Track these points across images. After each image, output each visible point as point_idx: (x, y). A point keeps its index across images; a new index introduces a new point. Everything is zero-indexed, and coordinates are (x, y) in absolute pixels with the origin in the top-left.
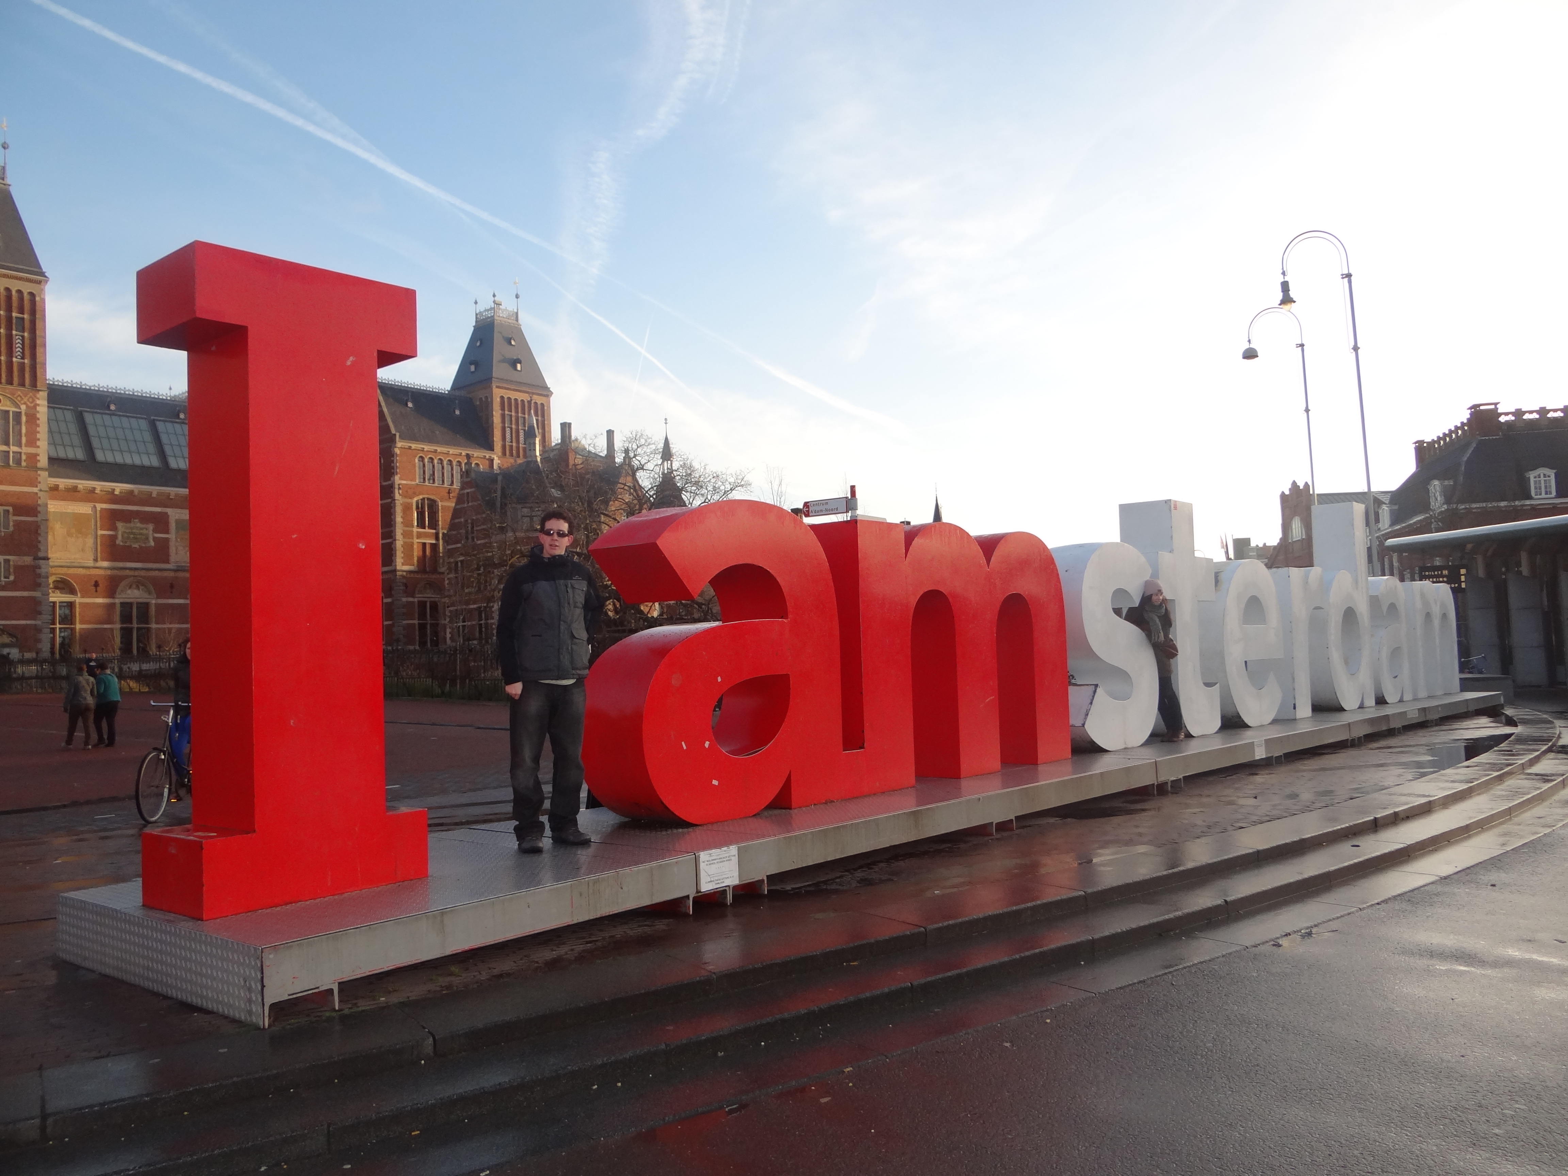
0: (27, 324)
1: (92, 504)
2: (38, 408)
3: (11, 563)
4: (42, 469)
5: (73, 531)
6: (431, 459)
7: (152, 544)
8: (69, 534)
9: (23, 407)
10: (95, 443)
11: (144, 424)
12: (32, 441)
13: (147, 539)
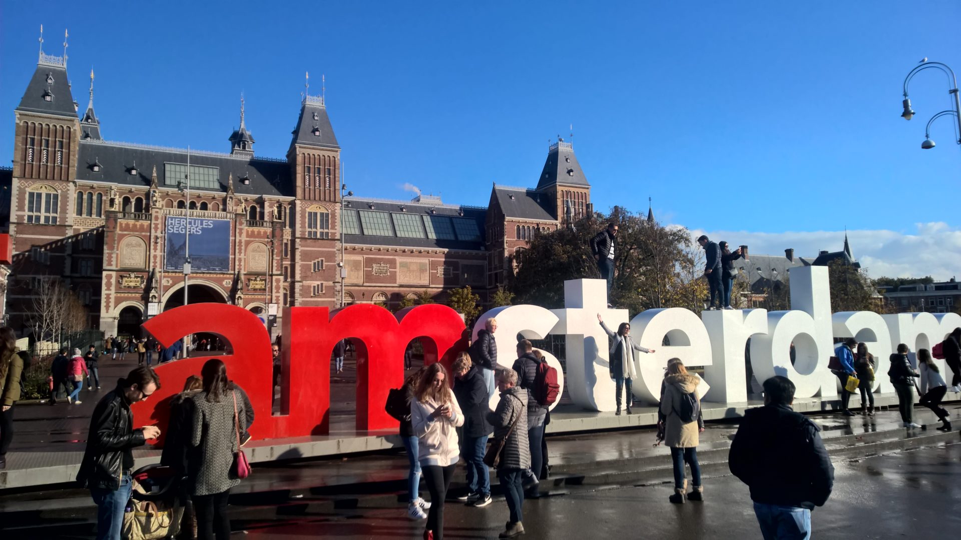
0: (332, 172)
1: (362, 256)
2: (336, 211)
3: (324, 285)
4: (337, 240)
5: (353, 268)
6: (523, 226)
7: (389, 274)
8: (352, 270)
9: (330, 211)
10: (364, 225)
11: (386, 215)
12: (333, 227)
13: (386, 271)
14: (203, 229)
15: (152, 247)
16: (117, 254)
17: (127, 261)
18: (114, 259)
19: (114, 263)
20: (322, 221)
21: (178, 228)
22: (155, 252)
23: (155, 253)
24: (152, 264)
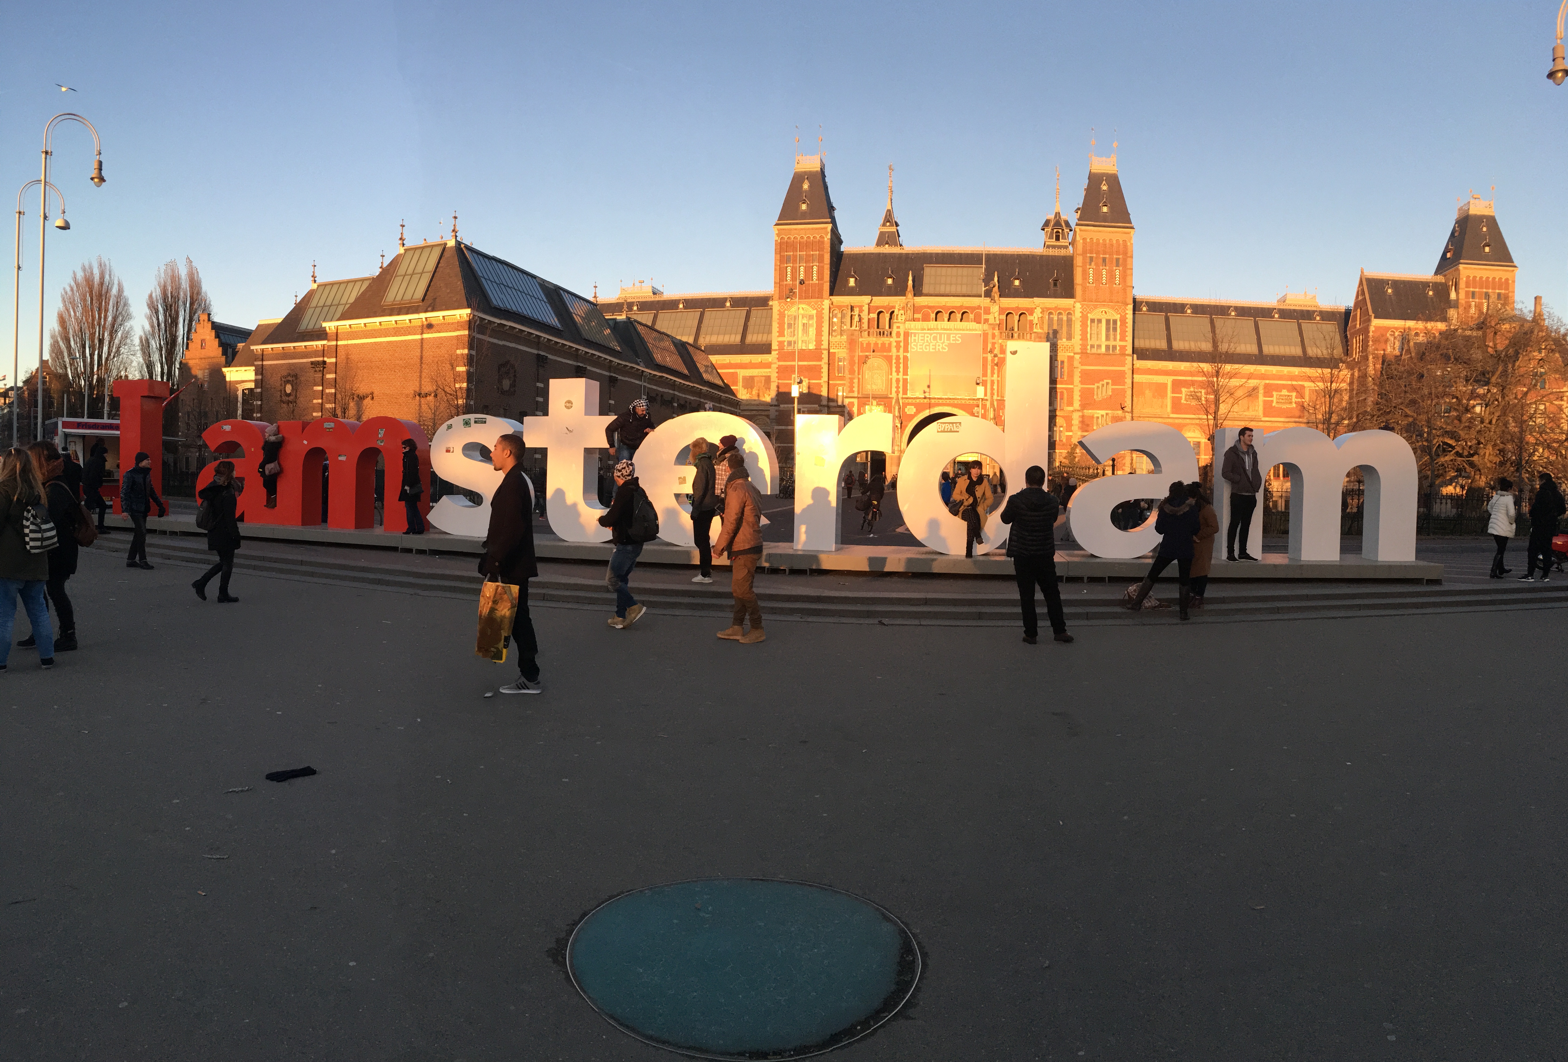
0: (1122, 262)
1: (1168, 378)
2: (1127, 316)
3: (1110, 415)
4: (1128, 355)
7: (1205, 403)
8: (1154, 397)
9: (1118, 315)
10: (1174, 338)
11: (1207, 321)
12: (1123, 338)
13: (1202, 399)
14: (949, 345)
15: (894, 369)
16: (859, 379)
17: (869, 387)
18: (856, 385)
19: (856, 389)
20: (1108, 329)
21: (922, 345)
22: (898, 375)
23: (898, 377)
24: (894, 390)
